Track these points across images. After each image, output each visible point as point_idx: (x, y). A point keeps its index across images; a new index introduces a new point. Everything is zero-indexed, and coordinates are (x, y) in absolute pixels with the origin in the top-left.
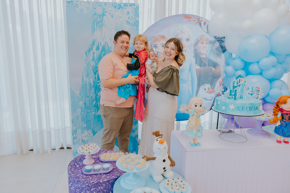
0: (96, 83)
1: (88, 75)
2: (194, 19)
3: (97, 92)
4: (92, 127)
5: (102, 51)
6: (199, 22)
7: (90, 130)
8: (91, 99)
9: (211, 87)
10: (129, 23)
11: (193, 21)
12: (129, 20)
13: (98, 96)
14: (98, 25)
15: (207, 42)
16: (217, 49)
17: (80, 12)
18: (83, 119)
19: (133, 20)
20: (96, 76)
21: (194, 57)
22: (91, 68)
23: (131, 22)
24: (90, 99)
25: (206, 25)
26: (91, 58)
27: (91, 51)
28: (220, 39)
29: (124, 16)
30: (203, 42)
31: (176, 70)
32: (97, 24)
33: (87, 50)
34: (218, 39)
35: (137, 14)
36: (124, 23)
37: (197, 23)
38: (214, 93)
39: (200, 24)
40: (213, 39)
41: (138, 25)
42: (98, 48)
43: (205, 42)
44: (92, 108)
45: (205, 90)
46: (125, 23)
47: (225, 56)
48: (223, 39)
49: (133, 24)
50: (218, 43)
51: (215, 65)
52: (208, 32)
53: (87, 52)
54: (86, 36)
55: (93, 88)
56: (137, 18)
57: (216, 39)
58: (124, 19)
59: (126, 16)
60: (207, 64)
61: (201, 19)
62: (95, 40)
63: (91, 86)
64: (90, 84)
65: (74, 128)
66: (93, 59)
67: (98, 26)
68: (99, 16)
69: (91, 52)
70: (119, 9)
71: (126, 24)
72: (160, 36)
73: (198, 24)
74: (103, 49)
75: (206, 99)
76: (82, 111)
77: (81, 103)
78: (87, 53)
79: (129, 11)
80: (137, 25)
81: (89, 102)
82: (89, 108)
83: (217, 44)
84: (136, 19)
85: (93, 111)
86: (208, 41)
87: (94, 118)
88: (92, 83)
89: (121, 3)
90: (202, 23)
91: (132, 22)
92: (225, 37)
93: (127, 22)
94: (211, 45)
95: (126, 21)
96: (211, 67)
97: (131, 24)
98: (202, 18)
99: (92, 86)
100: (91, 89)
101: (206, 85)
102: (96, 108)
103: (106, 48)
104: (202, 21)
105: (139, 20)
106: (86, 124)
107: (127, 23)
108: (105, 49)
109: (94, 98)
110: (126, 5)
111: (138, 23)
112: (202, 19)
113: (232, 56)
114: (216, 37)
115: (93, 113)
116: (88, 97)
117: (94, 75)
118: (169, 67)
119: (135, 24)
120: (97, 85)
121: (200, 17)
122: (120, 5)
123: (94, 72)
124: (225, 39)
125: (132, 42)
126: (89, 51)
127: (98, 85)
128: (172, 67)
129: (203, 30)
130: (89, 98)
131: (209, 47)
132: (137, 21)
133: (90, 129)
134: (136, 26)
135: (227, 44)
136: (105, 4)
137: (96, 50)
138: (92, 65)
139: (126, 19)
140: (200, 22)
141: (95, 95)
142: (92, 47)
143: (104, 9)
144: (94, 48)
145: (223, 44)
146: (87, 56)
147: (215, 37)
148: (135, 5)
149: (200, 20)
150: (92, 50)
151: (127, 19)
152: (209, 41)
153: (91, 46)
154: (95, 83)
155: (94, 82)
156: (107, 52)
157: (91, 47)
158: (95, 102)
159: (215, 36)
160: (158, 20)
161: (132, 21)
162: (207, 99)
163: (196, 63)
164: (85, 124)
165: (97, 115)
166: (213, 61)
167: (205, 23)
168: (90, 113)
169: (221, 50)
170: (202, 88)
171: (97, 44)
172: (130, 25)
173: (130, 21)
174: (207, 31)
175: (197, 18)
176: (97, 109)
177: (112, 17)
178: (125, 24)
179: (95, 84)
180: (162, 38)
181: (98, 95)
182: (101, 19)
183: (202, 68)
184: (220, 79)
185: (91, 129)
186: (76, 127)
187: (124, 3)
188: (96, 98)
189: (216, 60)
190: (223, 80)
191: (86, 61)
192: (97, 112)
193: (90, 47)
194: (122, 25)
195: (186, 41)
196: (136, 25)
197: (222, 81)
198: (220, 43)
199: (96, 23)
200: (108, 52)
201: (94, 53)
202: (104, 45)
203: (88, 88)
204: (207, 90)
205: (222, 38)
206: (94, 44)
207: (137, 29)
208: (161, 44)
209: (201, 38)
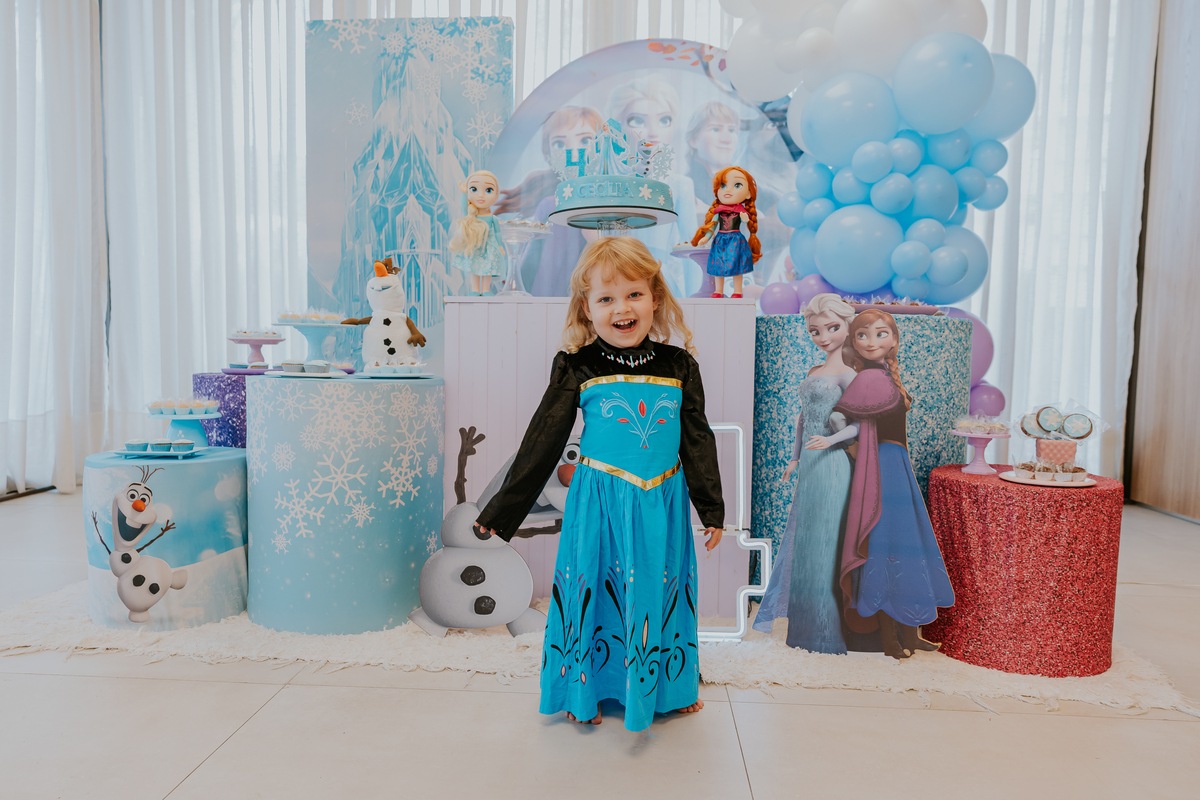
1: (358, 235)
2: (683, 52)
5: (400, 162)
6: (703, 63)
10: (483, 74)
11: (681, 57)
12: (482, 68)
14: (391, 85)
15: (735, 126)
16: (769, 146)
17: (341, 50)
19: (494, 64)
20: (383, 237)
21: (689, 175)
22: (367, 214)
23: (488, 70)
26: (369, 183)
27: (370, 163)
28: (782, 114)
29: (467, 55)
32: (388, 81)
33: (358, 159)
34: (773, 115)
35: (504, 48)
36: (465, 74)
37: (695, 65)
40: (755, 115)
42: (389, 153)
46: (470, 75)
47: (801, 172)
49: (492, 79)
50: (774, 126)
53: (357, 164)
54: (356, 117)
56: (505, 59)
57: (764, 115)
59: (472, 56)
61: (707, 52)
62: (380, 129)
64: (365, 261)
66: (374, 186)
67: (390, 87)
68: (394, 58)
70: (452, 36)
71: (473, 78)
72: (575, 108)
73: (700, 68)
74: (405, 155)
78: (359, 166)
79: (479, 41)
80: (506, 80)
83: (771, 131)
84: (504, 64)
88: (370, 258)
89: (456, 19)
90: (714, 65)
91: (491, 72)
93: (476, 70)
95: (473, 70)
97: (486, 78)
98: (712, 48)
103: (414, 150)
104: (712, 58)
107: (474, 75)
108: (409, 155)
110: (473, 24)
112: (712, 52)
114: (768, 108)
117: (375, 233)
122: (456, 23)
123: (378, 224)
126: (364, 161)
136: (413, 24)
137: (383, 158)
138: (371, 203)
140: (705, 61)
142: (372, 148)
143: (408, 37)
144: (379, 154)
145: (784, 131)
146: (357, 176)
147: (762, 108)
148: (499, 22)
150: (373, 158)
151: (477, 63)
153: (369, 145)
156: (415, 162)
157: (369, 151)
161: (490, 68)
163: (698, 194)
167: (722, 65)
171: (388, 141)
172: (483, 81)
173: (485, 68)
174: (730, 89)
175: (692, 49)
177: (432, 59)
178: (469, 77)
180: (580, 116)
182: (399, 67)
187: (465, 18)
191: (353, 192)
193: (367, 151)
194: (461, 82)
195: (661, 124)
196: (501, 80)
198: (779, 127)
200: (419, 165)
201: (377, 168)
202: (406, 144)
205: (786, 111)
206: (378, 141)
207: (506, 92)
208: (578, 135)
209: (711, 112)
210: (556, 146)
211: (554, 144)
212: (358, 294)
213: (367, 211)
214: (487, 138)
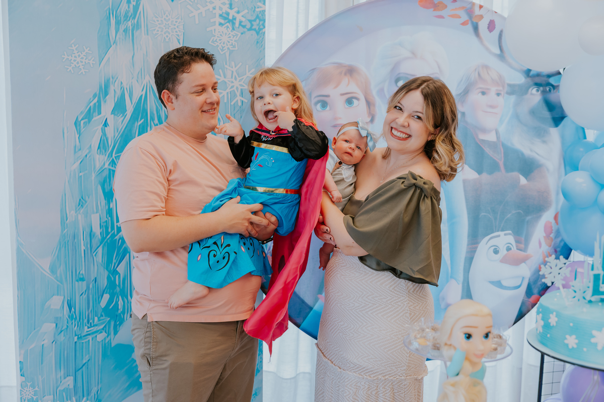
0: (113, 228)
1: (81, 203)
2: (453, 10)
3: (114, 261)
4: (94, 390)
5: (134, 118)
6: (472, 23)
7: (87, 399)
8: (91, 286)
9: (518, 242)
10: (232, 21)
11: (450, 16)
12: (232, 13)
13: (117, 277)
14: (122, 28)
15: (501, 88)
16: (533, 112)
18: (62, 359)
19: (246, 11)
22: (93, 178)
23: (239, 17)
24: (88, 287)
25: (496, 32)
26: (95, 142)
27: (96, 118)
28: (545, 79)
30: (488, 89)
31: (429, 191)
32: (118, 23)
33: (82, 113)
34: (538, 80)
36: (212, 20)
37: (464, 24)
38: (527, 262)
39: (476, 28)
40: (520, 79)
41: (262, 27)
42: (119, 108)
43: (493, 90)
44: (96, 319)
45: (496, 252)
46: (218, 20)
47: (562, 137)
48: (552, 81)
49: (244, 27)
50: (538, 91)
51: (528, 167)
52: (502, 56)
53: (80, 119)
54: (78, 63)
55: (100, 249)
56: (259, 4)
57: (529, 80)
58: (214, 8)
60: (501, 164)
61: (477, 12)
62: (108, 80)
63: (93, 241)
64: (91, 235)
65: (28, 393)
66: (101, 145)
67: (121, 30)
69: (94, 119)
71: (221, 24)
72: (340, 65)
73: (469, 27)
75: (498, 284)
76: (59, 330)
77: (57, 302)
78: (82, 122)
80: (260, 29)
81: (85, 296)
82: (86, 321)
83: (535, 97)
84: (257, 10)
85: (100, 332)
86: (503, 87)
87: (104, 355)
88: (97, 230)
90: (483, 25)
91: (243, 19)
92: (559, 73)
93: (225, 17)
94: (513, 98)
95: (221, 16)
96: (515, 174)
97: (237, 25)
98: (481, 7)
99: (95, 242)
100: (93, 251)
101: (499, 236)
102: (109, 322)
104: (481, 17)
105: (267, 13)
106: (72, 378)
107: (223, 21)
108: (145, 111)
109: (103, 282)
111: (261, 23)
112: (482, 12)
113: (585, 138)
114: (532, 73)
115: (100, 337)
116: (82, 280)
117: (104, 202)
118: (405, 178)
119: (252, 25)
120: (114, 235)
121: (473, 4)
123: (106, 191)
124: (559, 80)
125: (240, 88)
126: (89, 116)
127: (117, 237)
128: (414, 181)
129: (487, 49)
130: (85, 283)
131: (506, 104)
132: (260, 15)
133: (88, 395)
134: (254, 32)
135: (566, 97)
137: (113, 112)
138: (98, 166)
139: (221, 9)
140: (475, 21)
141: (106, 273)
142: (99, 102)
144: (108, 107)
145: (552, 97)
146: (80, 134)
147: (528, 72)
149: (476, 16)
150: (100, 113)
151: (226, 8)
152: (506, 86)
153: (95, 96)
154: (110, 230)
155: (104, 226)
156: (152, 119)
157: (95, 104)
158: (106, 297)
159: (525, 69)
160: (332, 12)
161: (241, 14)
162: (504, 283)
164: (68, 378)
165: (113, 345)
166: (523, 154)
167: (491, 26)
168: (90, 338)
169: (547, 114)
170: (484, 246)
171: (119, 93)
172: (233, 29)
173: (236, 15)
174: (498, 51)
175: (463, 8)
176: (112, 323)
178: (217, 24)
179: (107, 233)
180: (345, 74)
181: (117, 273)
182: (131, 6)
183: (485, 177)
184: (547, 216)
185: (92, 394)
186: (36, 389)
188: (112, 285)
189: (531, 150)
190: (556, 218)
191: (75, 152)
192: (116, 333)
193: (92, 104)
194: (208, 29)
196: (255, 30)
197: (553, 221)
198: (544, 92)
199: (113, 21)
200: (156, 121)
201: (106, 124)
202: (142, 96)
203: (83, 248)
204: (503, 252)
205: (549, 76)
206: (106, 94)
207: (260, 43)
208: (342, 95)
209: (479, 74)
210: (319, 106)
211: (316, 104)
212: (83, 272)
213: (94, 175)
214: (238, 94)
